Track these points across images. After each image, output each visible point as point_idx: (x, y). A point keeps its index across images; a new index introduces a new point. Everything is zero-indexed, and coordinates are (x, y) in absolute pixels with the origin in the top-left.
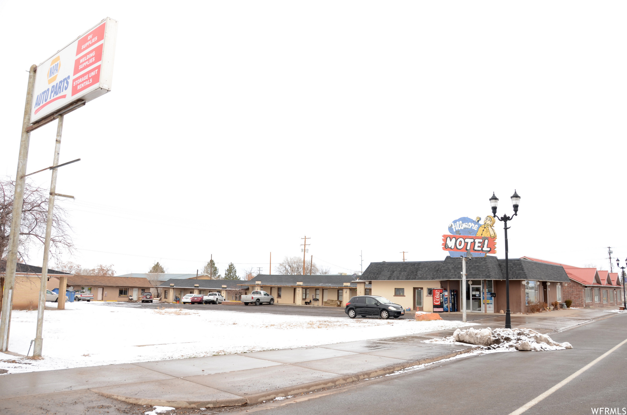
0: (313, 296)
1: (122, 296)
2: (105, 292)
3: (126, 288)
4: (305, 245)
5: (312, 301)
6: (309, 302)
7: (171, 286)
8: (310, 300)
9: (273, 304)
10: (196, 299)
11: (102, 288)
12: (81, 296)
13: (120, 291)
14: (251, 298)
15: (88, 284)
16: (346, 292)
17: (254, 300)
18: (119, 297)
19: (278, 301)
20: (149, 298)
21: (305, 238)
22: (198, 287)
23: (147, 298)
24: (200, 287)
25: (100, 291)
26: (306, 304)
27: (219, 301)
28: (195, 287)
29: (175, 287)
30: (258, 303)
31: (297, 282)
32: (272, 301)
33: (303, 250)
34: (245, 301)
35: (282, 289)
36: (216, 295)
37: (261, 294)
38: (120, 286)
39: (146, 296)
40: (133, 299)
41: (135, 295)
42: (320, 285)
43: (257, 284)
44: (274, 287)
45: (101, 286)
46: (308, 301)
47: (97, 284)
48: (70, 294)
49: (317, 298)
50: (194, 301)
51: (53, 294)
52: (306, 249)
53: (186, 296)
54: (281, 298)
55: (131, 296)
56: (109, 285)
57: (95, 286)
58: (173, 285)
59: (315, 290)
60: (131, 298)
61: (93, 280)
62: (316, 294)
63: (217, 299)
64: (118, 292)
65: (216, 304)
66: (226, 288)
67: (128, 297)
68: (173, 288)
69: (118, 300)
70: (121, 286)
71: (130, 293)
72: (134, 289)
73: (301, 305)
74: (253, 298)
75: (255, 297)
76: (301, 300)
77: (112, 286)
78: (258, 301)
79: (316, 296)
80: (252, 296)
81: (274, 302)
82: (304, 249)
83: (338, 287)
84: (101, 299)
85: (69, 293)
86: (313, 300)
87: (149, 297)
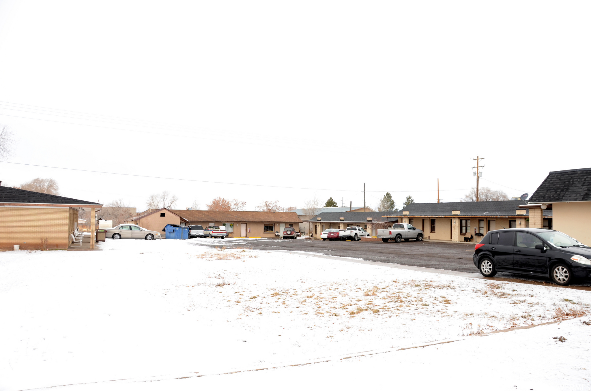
0: (475, 229)
1: (267, 232)
2: (249, 228)
3: (273, 223)
4: (478, 167)
5: (474, 237)
6: (470, 237)
7: (318, 220)
8: (472, 236)
9: (422, 241)
10: (332, 234)
11: (245, 224)
12: (213, 232)
13: (265, 226)
14: (389, 233)
15: (228, 220)
16: (520, 224)
17: (393, 236)
18: (264, 233)
19: (429, 237)
20: (290, 234)
21: (478, 159)
22: (343, 220)
23: (287, 234)
24: (346, 221)
25: (243, 227)
26: (467, 241)
27: (359, 236)
28: (341, 220)
29: (322, 221)
30: (398, 239)
31: (453, 211)
32: (421, 237)
33: (475, 174)
34: (381, 237)
35: (436, 220)
36: (355, 229)
37: (403, 227)
38: (263, 221)
39: (287, 231)
40: (279, 235)
41: (281, 230)
42: (485, 214)
43: (404, 215)
44: (426, 219)
45: (243, 222)
46: (468, 236)
47: (239, 219)
48: (182, 231)
49: (481, 232)
50: (331, 236)
51: (141, 231)
52: (479, 172)
53: (326, 231)
54: (435, 233)
55: (277, 232)
56: (252, 221)
57: (237, 222)
58: (320, 219)
59: (477, 221)
60: (277, 234)
61: (235, 215)
62: (479, 227)
63: (356, 234)
64: (262, 228)
65: (355, 240)
66: (371, 221)
67: (275, 233)
68: (320, 223)
69: (262, 237)
70: (265, 221)
71: (276, 228)
72: (281, 225)
73: (458, 242)
74: (390, 233)
75: (394, 232)
76: (458, 235)
77: (255, 222)
78: (399, 237)
79: (479, 230)
80: (390, 230)
81: (422, 238)
82: (476, 172)
83: (507, 217)
84: (245, 235)
85: (181, 229)
86: (476, 235)
87: (290, 232)
